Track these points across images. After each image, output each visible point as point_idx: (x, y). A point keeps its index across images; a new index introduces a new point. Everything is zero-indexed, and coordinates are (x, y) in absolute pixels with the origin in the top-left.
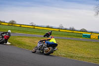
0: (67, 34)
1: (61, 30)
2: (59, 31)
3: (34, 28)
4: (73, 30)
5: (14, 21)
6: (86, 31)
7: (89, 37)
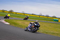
0: (44, 19)
1: (40, 16)
2: (40, 17)
3: (24, 15)
4: (48, 16)
5: (12, 11)
6: (56, 18)
7: (58, 21)
